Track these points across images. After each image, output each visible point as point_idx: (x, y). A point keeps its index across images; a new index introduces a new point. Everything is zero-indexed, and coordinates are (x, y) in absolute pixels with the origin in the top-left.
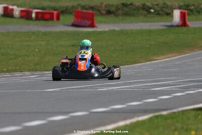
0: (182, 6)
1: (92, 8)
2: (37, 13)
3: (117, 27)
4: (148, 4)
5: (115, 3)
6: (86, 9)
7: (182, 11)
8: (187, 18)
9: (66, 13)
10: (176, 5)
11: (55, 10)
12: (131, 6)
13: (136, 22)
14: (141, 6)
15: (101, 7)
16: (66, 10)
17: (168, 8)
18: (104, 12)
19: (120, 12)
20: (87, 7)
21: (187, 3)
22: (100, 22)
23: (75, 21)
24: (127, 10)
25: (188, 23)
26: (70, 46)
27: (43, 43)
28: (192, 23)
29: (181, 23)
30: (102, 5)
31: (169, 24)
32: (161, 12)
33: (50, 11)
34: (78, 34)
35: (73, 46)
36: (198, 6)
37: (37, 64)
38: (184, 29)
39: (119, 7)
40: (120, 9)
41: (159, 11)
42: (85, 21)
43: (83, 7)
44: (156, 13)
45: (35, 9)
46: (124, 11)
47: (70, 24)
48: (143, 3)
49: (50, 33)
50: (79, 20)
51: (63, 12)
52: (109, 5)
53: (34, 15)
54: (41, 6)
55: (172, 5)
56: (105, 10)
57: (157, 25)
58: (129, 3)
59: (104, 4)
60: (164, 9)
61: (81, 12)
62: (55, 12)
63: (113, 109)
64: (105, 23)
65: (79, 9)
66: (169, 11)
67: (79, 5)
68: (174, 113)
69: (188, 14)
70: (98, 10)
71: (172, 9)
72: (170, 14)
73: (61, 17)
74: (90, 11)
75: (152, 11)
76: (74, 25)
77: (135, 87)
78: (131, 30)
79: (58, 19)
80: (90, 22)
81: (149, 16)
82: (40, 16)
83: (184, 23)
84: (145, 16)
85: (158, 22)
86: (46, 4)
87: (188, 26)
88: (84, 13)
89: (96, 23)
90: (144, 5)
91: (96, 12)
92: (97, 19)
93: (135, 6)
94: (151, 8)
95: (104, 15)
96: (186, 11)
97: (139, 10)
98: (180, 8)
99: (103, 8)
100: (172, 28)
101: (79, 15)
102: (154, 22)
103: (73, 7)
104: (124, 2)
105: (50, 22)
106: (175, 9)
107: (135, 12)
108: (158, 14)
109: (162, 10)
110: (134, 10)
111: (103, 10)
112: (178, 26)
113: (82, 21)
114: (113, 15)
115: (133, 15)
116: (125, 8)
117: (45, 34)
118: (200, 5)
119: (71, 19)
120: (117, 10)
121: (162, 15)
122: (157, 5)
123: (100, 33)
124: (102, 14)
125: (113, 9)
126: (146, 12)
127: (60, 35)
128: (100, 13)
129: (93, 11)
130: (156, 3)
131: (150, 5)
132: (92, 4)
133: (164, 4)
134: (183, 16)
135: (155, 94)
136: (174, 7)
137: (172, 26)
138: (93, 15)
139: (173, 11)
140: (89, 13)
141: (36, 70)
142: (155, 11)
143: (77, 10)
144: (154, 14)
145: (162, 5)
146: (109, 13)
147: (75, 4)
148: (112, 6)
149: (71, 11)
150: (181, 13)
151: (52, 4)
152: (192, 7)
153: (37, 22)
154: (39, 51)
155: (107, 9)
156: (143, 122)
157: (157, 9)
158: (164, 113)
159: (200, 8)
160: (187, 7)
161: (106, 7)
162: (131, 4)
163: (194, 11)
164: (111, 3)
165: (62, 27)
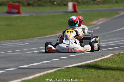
1: (18, 2)
6: (15, 3)
7: (74, 3)
14: (49, 0)
15: (24, 1)
16: (2, 3)
17: (65, 1)
18: (26, 4)
19: (36, 4)
20: (15, 1)
23: (8, 10)
24: (40, 3)
26: (5, 25)
29: (73, 10)
38: (75, 14)
42: (14, 10)
43: (13, 2)
47: (5, 12)
60: (63, 2)
61: (12, 5)
65: (11, 3)
66: (65, 3)
69: (78, 5)
70: (22, 3)
71: (67, 2)
72: (66, 5)
74: (17, 4)
75: (55, 3)
76: (9, 13)
78: (43, 15)
84: (51, 6)
87: (77, 12)
88: (14, 5)
91: (21, 5)
92: (22, 9)
95: (26, 6)
96: (76, 3)
97: (47, 3)
98: (72, 1)
103: (7, 1)
106: (69, 2)
107: (45, 4)
108: (59, 5)
109: (61, 3)
114: (31, 6)
115: (44, 6)
121: (62, 6)
123: (24, 17)
124: (24, 5)
125: (31, 2)
126: (51, 4)
134: (74, 6)
138: (19, 6)
139: (68, 4)
142: (57, 3)
144: (56, 5)
146: (29, 5)
148: (31, 0)
149: (6, 4)
152: (80, 1)
156: (51, 74)
157: (59, 2)
161: (27, 1)
163: (81, 3)
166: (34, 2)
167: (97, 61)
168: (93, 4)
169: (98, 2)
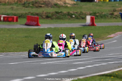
0: (91, 13)
1: (37, 14)
2: (4, 17)
3: (52, 26)
4: (71, 12)
5: (51, 12)
6: (34, 15)
7: (92, 16)
8: (95, 20)
9: (22, 17)
10: (88, 12)
11: (15, 15)
12: (61, 13)
13: (64, 23)
14: (67, 13)
15: (43, 14)
16: (22, 15)
17: (83, 15)
18: (45, 17)
19: (54, 17)
20: (34, 14)
21: (94, 12)
22: (42, 23)
23: (27, 22)
24: (58, 16)
25: (95, 24)
26: (24, 37)
27: (8, 35)
28: (98, 24)
29: (91, 23)
30: (44, 13)
31: (84, 24)
32: (79, 17)
33: (12, 16)
34: (29, 30)
35: (26, 37)
36: (101, 14)
37: (4, 48)
38: (93, 27)
39: (54, 14)
40: (54, 15)
41: (77, 16)
42: (33, 22)
43: (32, 14)
44: (76, 17)
45: (3, 15)
46: (57, 17)
47: (24, 24)
48: (68, 11)
49: (12, 29)
50: (30, 22)
51: (19, 17)
52: (48, 13)
53: (2, 19)
54: (6, 13)
55: (86, 13)
56: (45, 16)
57: (77, 25)
58: (59, 11)
59: (45, 12)
60: (81, 15)
61: (31, 17)
62: (15, 17)
63: (50, 75)
64: (45, 23)
65: (30, 15)
66: (83, 17)
67: (29, 12)
68: (87, 78)
69: (95, 18)
70: (41, 16)
71: (86, 15)
72: (84, 18)
73: (19, 20)
74: (36, 16)
75: (74, 16)
76: (26, 25)
77: (64, 62)
78: (61, 28)
79: (17, 21)
80: (36, 23)
81: (72, 19)
82: (6, 19)
83: (93, 24)
84: (69, 19)
85: (77, 23)
86: (9, 12)
87: (95, 25)
88: (32, 17)
89: (40, 23)
90: (69, 13)
91: (39, 17)
92: (40, 21)
93: (63, 13)
94: (73, 15)
95: (45, 18)
96: (94, 17)
97: (65, 16)
98: (90, 15)
99: (44, 14)
100: (85, 27)
101: (29, 19)
102: (75, 23)
103: (26, 14)
104: (57, 11)
105: (12, 23)
106: (87, 15)
107: (63, 17)
108: (77, 18)
109: (79, 16)
110: (63, 16)
111: (44, 16)
112: (89, 25)
113: (31, 22)
114: (50, 19)
115: (62, 19)
116: (57, 15)
117: (9, 30)
118: (102, 13)
119: (25, 21)
120: (52, 16)
121: (80, 19)
122: (76, 13)
124: (43, 18)
125: (50, 15)
126: (70, 17)
127: (18, 30)
128: (42, 17)
129: (38, 16)
130: (76, 12)
131: (72, 13)
132: (37, 12)
133: (81, 12)
134: (92, 19)
135: (75, 66)
136: (87, 14)
137: (85, 25)
138: (38, 18)
139: (86, 17)
140: (35, 17)
141: (3, 52)
142: (75, 17)
143: (28, 16)
144: (74, 18)
145: (79, 13)
146: (47, 17)
147: (27, 12)
148: (50, 13)
149: (25, 16)
150: (91, 17)
151: (14, 12)
152: (98, 14)
153: (4, 23)
154: (5, 40)
155: (46, 15)
157: (77, 15)
158: (81, 77)
159: (103, 15)
160: (94, 14)
161: (45, 14)
162: (61, 12)
163: (99, 17)
164: (49, 12)
165: (19, 26)
166: (53, 15)
167: (114, 72)
168: (111, 17)
169: (116, 16)
